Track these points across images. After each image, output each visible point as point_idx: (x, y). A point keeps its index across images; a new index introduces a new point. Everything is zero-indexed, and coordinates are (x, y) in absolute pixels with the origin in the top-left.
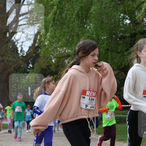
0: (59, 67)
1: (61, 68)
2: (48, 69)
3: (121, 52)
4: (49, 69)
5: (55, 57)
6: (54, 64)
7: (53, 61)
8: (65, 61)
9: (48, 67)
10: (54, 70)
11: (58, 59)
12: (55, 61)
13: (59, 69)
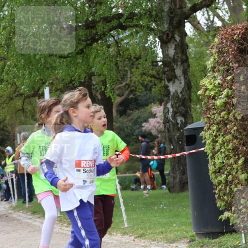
3: (69, 57)
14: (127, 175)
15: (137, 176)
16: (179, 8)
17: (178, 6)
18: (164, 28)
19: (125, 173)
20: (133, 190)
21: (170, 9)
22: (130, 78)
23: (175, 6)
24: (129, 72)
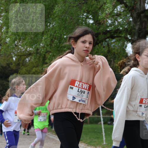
0: (20, 65)
1: (22, 66)
2: (7, 67)
4: (10, 67)
5: (16, 55)
6: (15, 63)
7: (14, 59)
8: (26, 59)
9: (8, 65)
10: (14, 68)
11: (19, 57)
12: (16, 59)
13: (20, 67)
14: (107, 116)
15: (111, 117)
16: (144, 28)
17: (143, 27)
18: (135, 39)
19: (105, 115)
20: (109, 124)
21: (139, 28)
22: (113, 64)
23: (142, 26)
24: (113, 61)
